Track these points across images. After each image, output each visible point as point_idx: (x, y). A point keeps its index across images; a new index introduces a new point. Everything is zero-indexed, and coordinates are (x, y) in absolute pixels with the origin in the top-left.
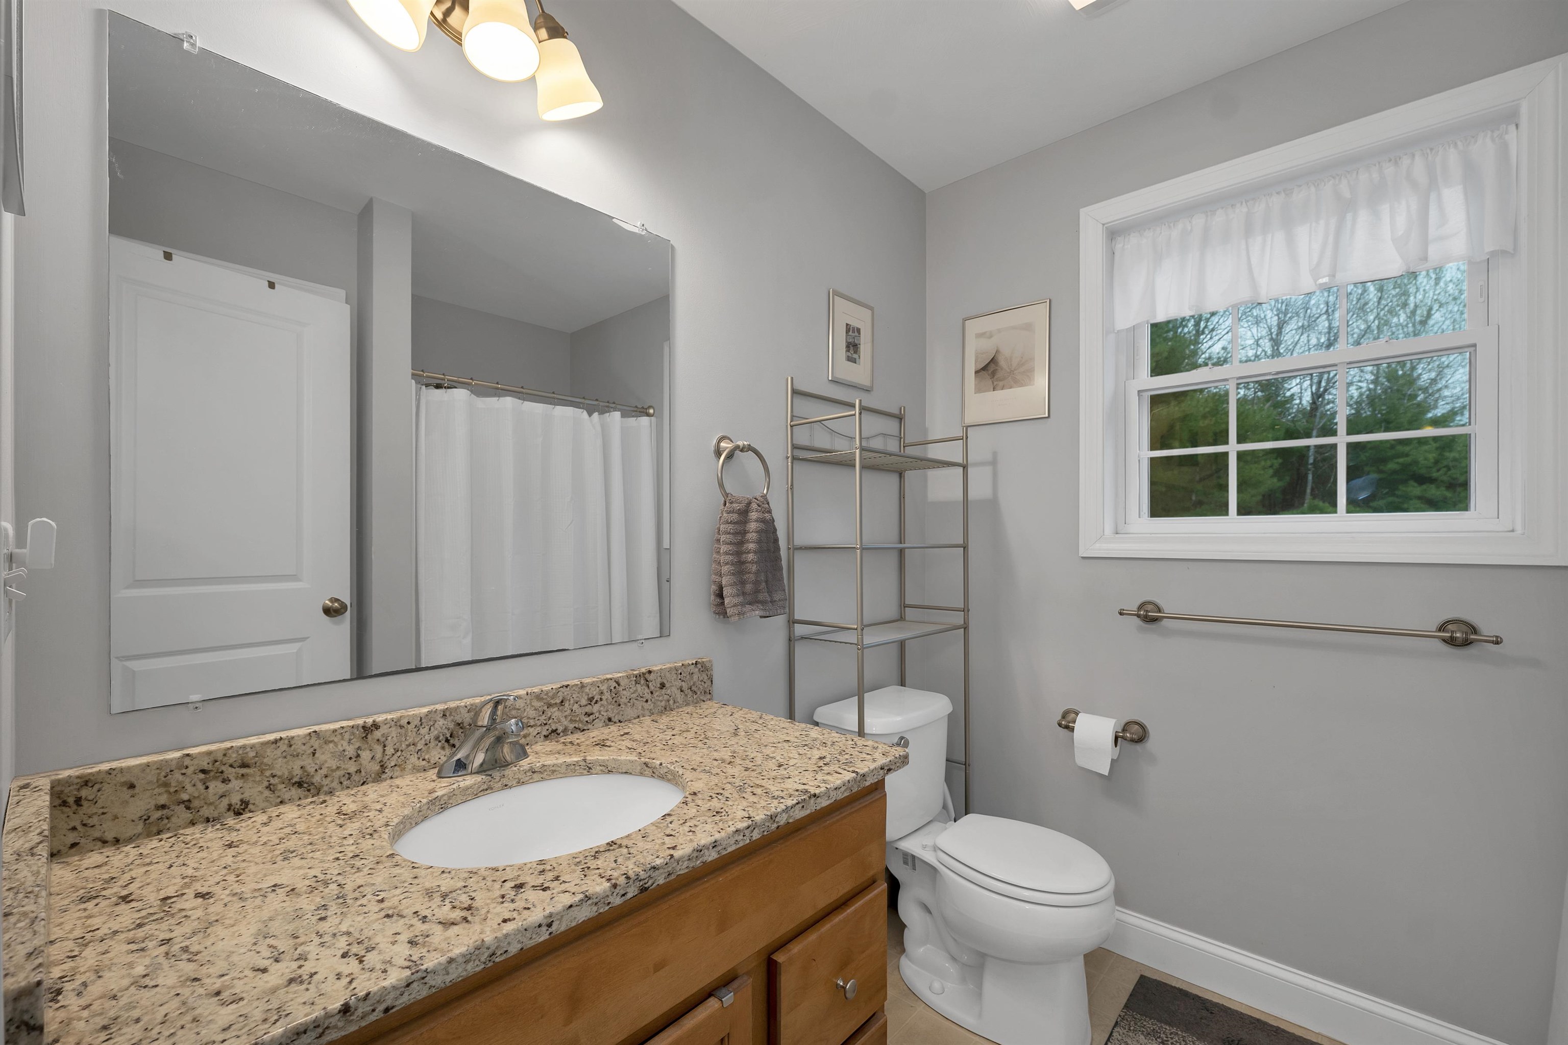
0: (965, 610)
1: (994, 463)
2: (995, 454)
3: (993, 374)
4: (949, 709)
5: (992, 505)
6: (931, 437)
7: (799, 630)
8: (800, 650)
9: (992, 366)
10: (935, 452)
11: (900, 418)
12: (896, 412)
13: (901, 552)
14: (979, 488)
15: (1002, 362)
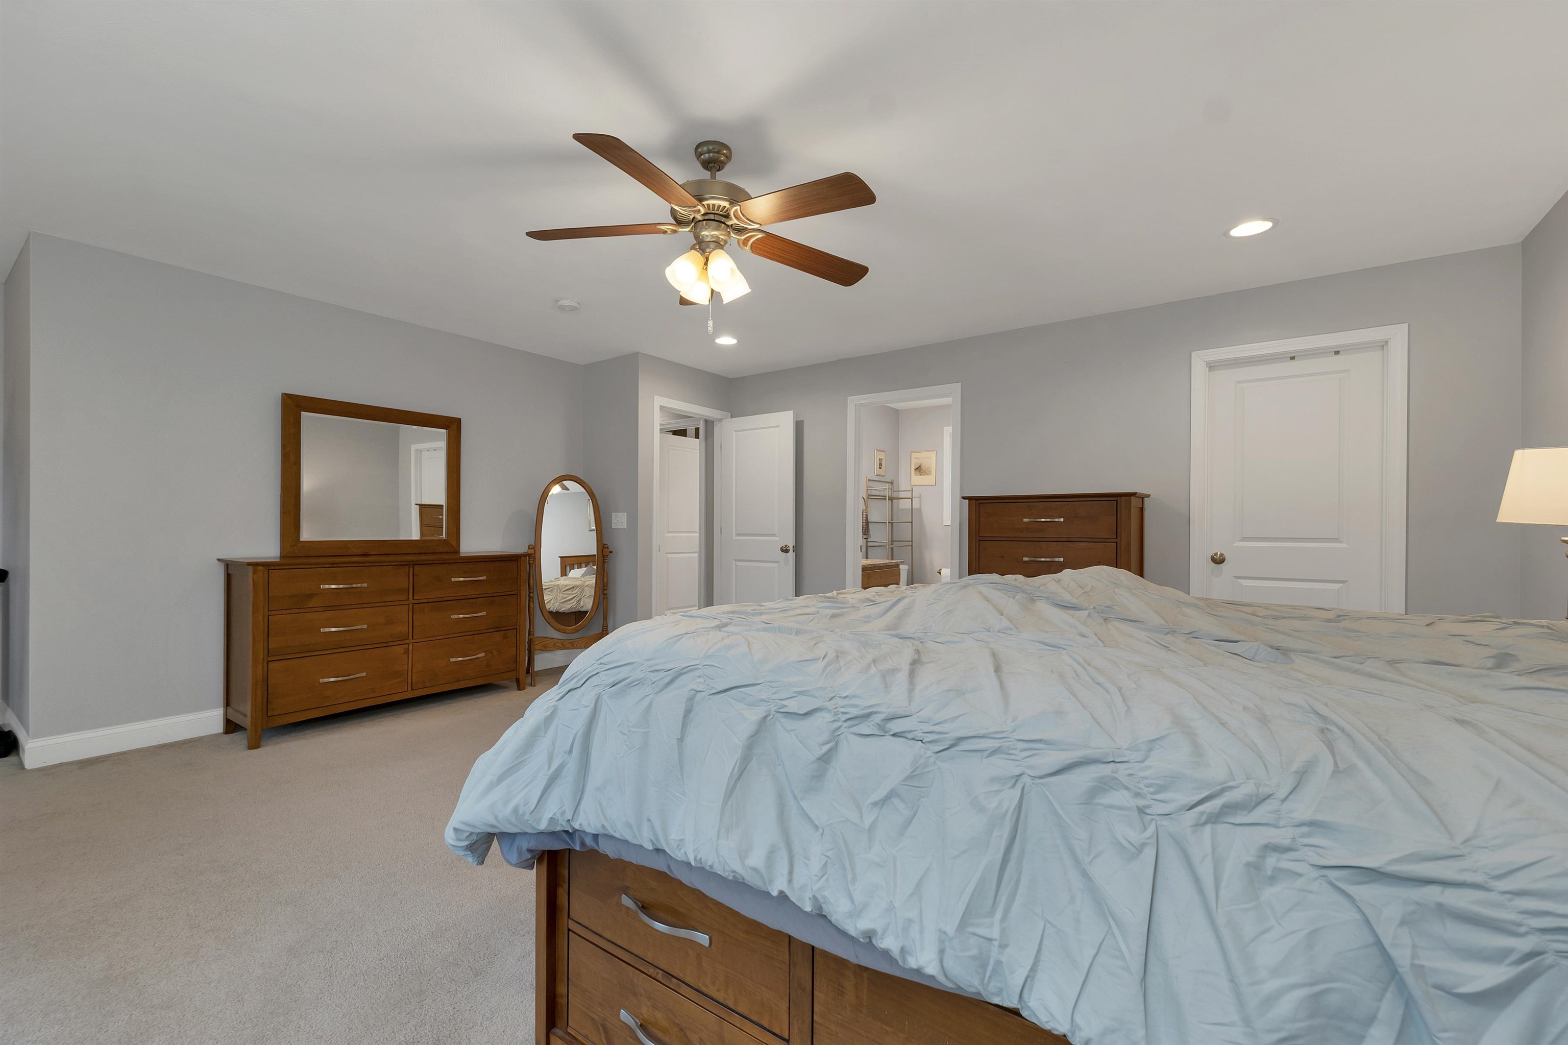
0: (912, 541)
1: (920, 497)
2: (920, 495)
3: (920, 470)
4: (908, 568)
5: (920, 510)
6: (900, 490)
7: (870, 544)
8: (869, 549)
9: (919, 469)
10: (902, 495)
11: (892, 483)
12: (891, 481)
13: (892, 523)
14: (916, 506)
15: (922, 467)
